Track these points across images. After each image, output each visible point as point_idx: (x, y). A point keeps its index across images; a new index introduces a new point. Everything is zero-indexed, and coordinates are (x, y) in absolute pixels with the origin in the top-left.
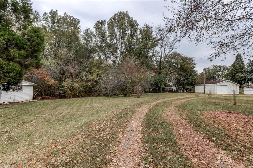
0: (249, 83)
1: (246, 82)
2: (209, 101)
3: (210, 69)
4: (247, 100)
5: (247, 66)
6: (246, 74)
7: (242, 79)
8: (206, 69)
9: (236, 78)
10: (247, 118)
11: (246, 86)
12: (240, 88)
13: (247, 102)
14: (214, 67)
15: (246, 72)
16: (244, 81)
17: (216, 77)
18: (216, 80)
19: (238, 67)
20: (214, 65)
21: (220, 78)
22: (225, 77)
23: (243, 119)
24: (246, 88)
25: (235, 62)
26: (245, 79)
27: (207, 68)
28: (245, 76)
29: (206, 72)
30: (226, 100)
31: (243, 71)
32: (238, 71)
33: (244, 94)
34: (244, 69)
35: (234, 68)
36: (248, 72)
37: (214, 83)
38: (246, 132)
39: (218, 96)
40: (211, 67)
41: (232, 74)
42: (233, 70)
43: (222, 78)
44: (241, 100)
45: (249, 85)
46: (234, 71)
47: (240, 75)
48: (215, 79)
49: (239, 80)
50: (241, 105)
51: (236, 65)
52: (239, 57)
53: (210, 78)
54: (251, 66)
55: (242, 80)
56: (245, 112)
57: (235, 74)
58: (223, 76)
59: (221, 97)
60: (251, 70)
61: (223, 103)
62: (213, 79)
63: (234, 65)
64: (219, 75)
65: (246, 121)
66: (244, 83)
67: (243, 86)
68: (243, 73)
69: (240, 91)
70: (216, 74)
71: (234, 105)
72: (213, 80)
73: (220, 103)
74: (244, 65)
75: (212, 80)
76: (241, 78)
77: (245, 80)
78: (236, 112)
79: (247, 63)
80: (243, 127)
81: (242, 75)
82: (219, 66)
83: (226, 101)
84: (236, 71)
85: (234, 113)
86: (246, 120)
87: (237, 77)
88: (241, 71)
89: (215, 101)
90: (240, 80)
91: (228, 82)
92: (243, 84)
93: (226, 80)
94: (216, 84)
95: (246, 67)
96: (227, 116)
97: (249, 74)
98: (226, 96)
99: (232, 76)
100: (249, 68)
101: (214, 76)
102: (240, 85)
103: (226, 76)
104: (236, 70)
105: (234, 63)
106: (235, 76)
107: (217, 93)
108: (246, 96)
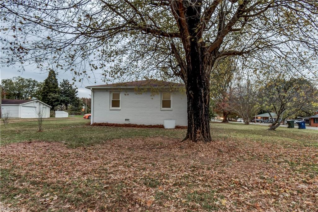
0: (62, 105)
1: (59, 104)
2: (4, 129)
3: (13, 81)
4: (56, 124)
5: (61, 86)
6: (59, 94)
7: (55, 99)
8: (6, 80)
9: (48, 98)
10: (49, 146)
11: (59, 109)
12: (52, 111)
13: (55, 126)
14: (19, 80)
15: (60, 92)
16: (56, 103)
17: (22, 95)
18: (22, 99)
19: (51, 85)
20: (21, 77)
21: (29, 97)
22: (35, 96)
23: (44, 148)
24: (59, 110)
25: (48, 79)
26: (58, 100)
27: (9, 80)
28: (58, 97)
29: (6, 85)
30: (30, 126)
31: (56, 91)
32: (51, 90)
33: (56, 117)
34: (58, 88)
35: (46, 85)
36: (61, 92)
37: (18, 103)
38: (42, 163)
39: (22, 121)
40: (14, 79)
41: (44, 92)
42: (45, 88)
43: (31, 97)
44: (49, 125)
45: (63, 107)
46: (46, 90)
47: (53, 95)
48: (21, 97)
49: (51, 101)
50: (46, 131)
51: (49, 82)
52: (52, 74)
53: (13, 96)
54: (64, 87)
55: (55, 102)
56: (49, 138)
57: (47, 93)
58: (33, 94)
59: (25, 123)
60: (65, 91)
61: (26, 130)
62: (18, 97)
63: (47, 82)
64: (27, 92)
65: (47, 150)
66: (57, 105)
67: (55, 108)
68: (56, 93)
69: (52, 114)
70: (22, 90)
71: (38, 131)
72: (18, 99)
73: (20, 131)
74: (58, 84)
75: (16, 99)
76: (53, 98)
77: (58, 102)
78: (38, 140)
79: (60, 82)
80: (41, 158)
81: (55, 95)
82: (27, 80)
83: (30, 128)
84: (49, 90)
85: (35, 142)
86: (47, 148)
87: (50, 97)
88: (54, 91)
89: (13, 129)
90: (53, 102)
91: (37, 102)
92: (55, 106)
93: (36, 99)
94: (20, 105)
95: (59, 86)
96: (24, 148)
97: (62, 95)
98: (32, 120)
99: (43, 95)
100: (62, 88)
101: (19, 93)
102: (51, 107)
103: (36, 94)
104: (49, 88)
105: (46, 80)
106: (47, 96)
107: (21, 118)
108: (57, 119)
